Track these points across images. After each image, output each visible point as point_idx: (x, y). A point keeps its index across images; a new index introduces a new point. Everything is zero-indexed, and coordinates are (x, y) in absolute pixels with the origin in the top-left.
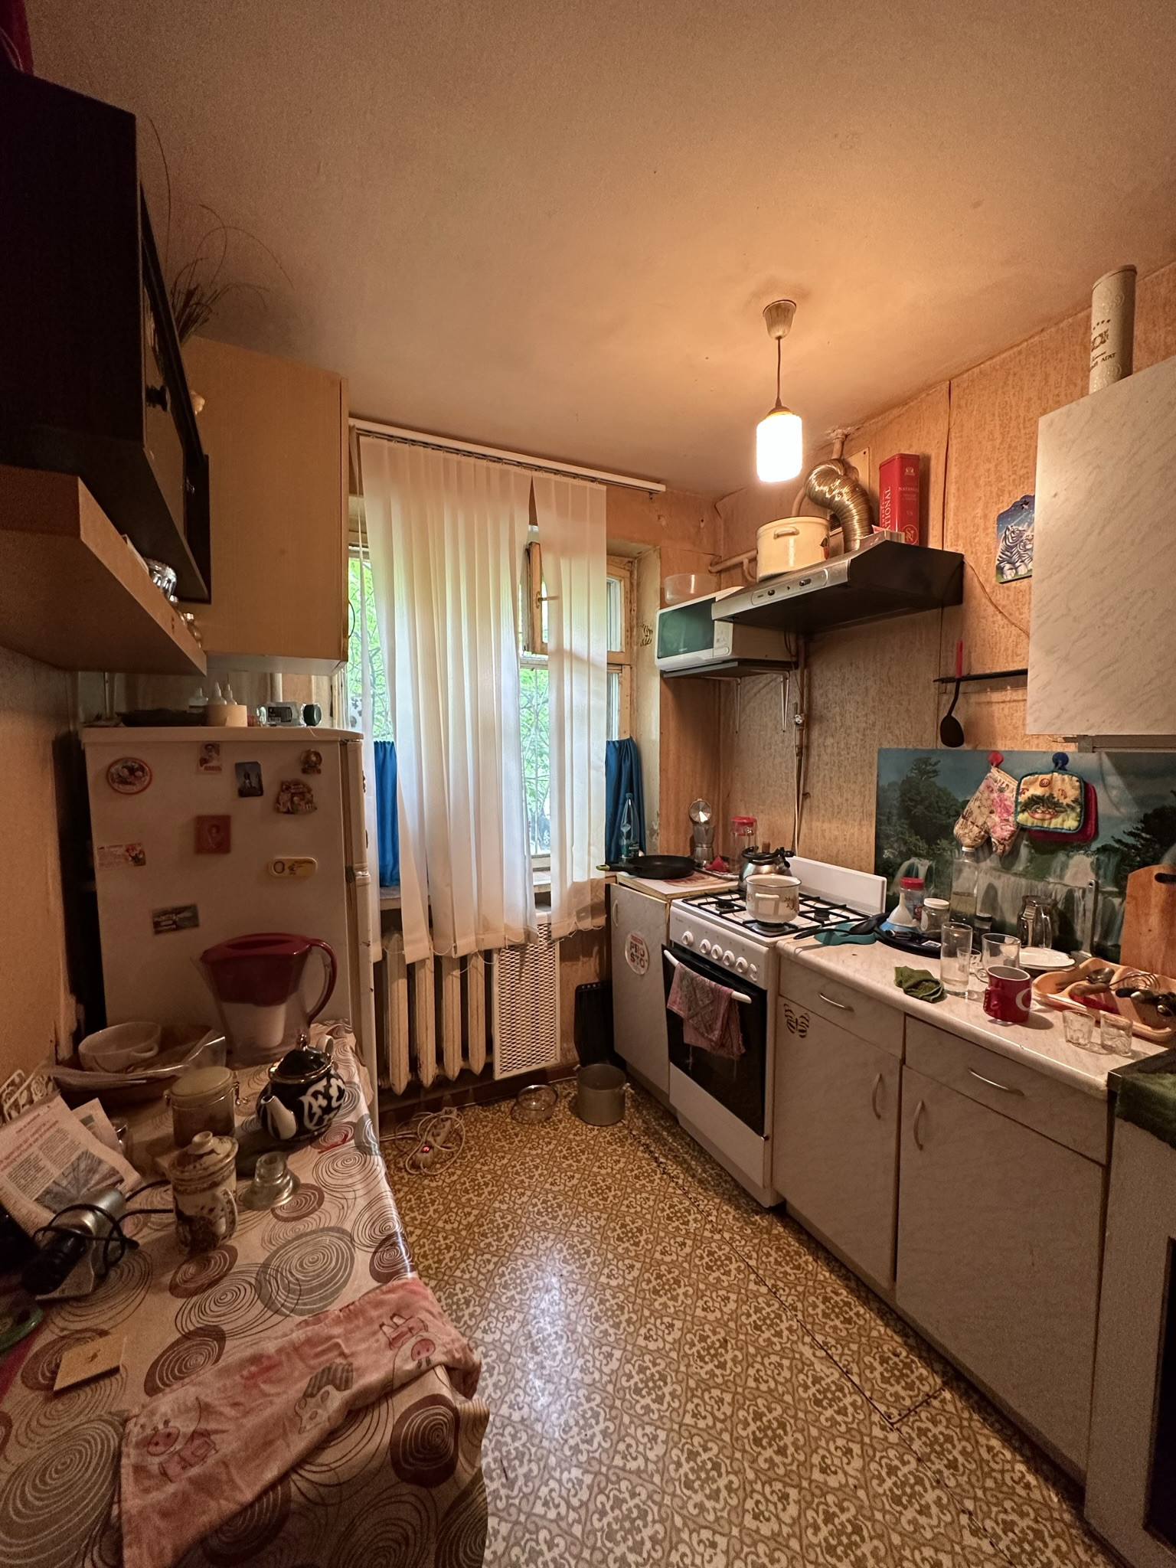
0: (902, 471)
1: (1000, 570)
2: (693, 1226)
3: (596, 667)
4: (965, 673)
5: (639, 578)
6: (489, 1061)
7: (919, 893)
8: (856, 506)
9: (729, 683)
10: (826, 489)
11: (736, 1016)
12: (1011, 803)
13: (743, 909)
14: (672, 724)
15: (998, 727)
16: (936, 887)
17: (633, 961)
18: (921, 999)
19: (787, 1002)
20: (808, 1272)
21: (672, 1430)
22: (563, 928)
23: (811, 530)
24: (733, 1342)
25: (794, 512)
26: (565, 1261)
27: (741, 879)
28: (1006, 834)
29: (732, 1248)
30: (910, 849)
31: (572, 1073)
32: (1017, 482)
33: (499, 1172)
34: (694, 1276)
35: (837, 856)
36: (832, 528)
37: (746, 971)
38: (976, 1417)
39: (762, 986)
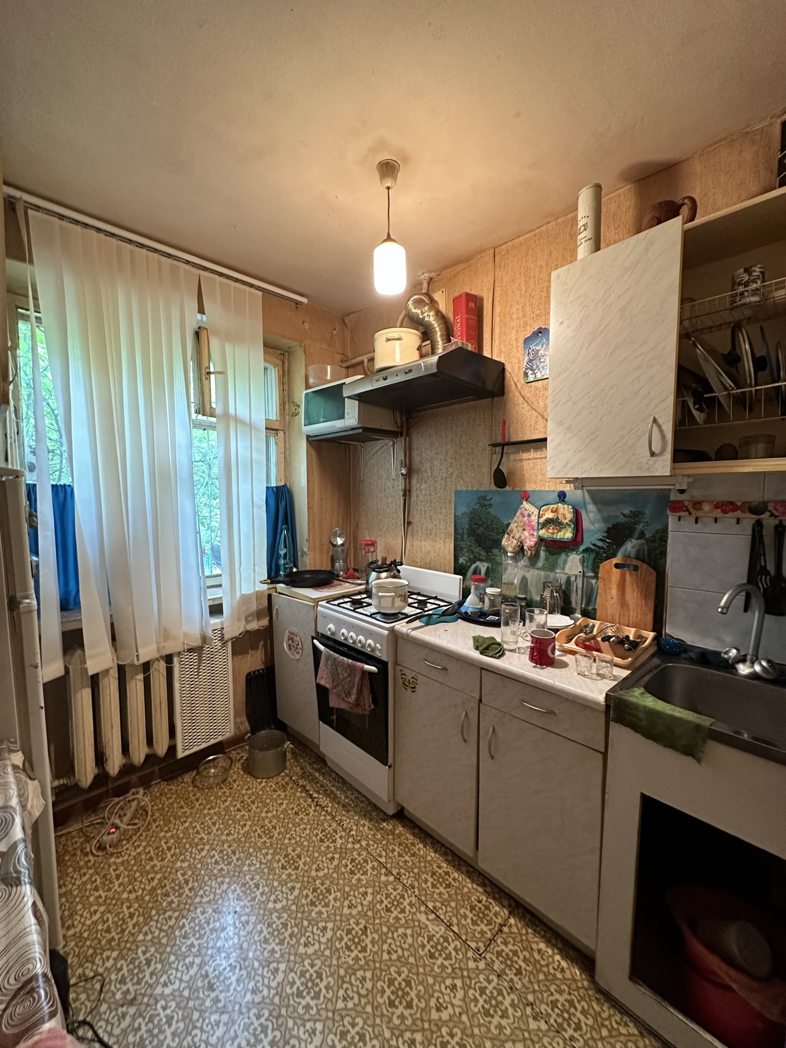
0: (467, 304)
1: (526, 374)
2: (339, 841)
3: (256, 429)
4: (507, 440)
5: (289, 366)
6: (172, 744)
7: (482, 585)
8: (439, 325)
9: (356, 446)
10: (419, 312)
11: (367, 682)
12: (535, 524)
13: (369, 605)
14: (316, 475)
15: (527, 475)
16: (492, 580)
17: (290, 649)
18: (491, 657)
19: (402, 668)
20: (421, 856)
21: (327, 1018)
22: (234, 630)
23: (410, 337)
24: (371, 927)
25: (398, 324)
26: (239, 899)
27: (367, 583)
28: (532, 543)
29: (369, 853)
30: (475, 557)
31: (244, 741)
32: (535, 319)
33: (181, 835)
34: (341, 882)
35: (430, 564)
36: (424, 341)
37: (373, 650)
38: (530, 931)
39: (384, 658)
